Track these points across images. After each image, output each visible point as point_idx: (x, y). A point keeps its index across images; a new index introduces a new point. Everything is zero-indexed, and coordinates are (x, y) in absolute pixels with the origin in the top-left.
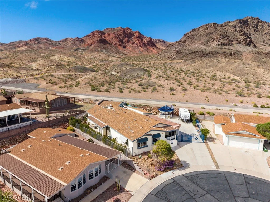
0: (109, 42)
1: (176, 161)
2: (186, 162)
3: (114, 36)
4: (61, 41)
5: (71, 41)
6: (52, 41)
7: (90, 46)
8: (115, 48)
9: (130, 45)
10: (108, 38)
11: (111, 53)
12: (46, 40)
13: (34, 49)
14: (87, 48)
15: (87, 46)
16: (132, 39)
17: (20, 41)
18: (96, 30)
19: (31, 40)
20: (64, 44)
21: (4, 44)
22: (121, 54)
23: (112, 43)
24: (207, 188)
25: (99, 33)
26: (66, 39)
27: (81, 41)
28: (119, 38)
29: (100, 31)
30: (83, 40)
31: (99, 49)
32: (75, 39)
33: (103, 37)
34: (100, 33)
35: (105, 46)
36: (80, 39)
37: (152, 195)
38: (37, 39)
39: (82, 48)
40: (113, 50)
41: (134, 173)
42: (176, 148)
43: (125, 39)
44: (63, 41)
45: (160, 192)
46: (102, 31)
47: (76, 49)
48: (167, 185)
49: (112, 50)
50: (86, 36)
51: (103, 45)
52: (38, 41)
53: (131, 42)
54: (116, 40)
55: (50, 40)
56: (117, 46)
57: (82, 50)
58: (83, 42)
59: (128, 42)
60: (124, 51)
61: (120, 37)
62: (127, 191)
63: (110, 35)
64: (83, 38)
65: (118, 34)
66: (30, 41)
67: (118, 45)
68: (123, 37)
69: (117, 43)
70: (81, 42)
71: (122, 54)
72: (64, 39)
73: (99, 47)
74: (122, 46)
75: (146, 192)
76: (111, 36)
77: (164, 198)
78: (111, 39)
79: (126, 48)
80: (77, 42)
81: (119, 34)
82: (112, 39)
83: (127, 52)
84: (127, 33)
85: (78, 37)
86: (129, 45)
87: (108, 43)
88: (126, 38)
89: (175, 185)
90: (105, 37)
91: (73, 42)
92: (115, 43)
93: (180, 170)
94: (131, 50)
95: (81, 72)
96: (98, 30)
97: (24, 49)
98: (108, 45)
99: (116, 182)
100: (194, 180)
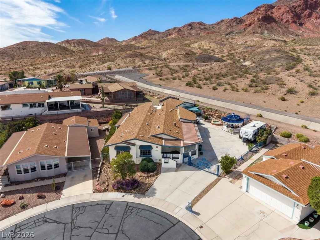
0: (277, 20)
1: (146, 184)
2: (156, 190)
3: (287, 9)
4: (215, 25)
5: (227, 23)
6: (206, 25)
7: (248, 27)
8: (283, 28)
9: (312, 20)
10: (276, 14)
11: (275, 35)
12: (200, 24)
13: (184, 36)
14: (243, 31)
15: (243, 28)
16: (317, 11)
17: (175, 28)
18: (263, 4)
19: (184, 26)
20: (218, 27)
21: (161, 32)
22: (291, 36)
23: (282, 20)
24: (125, 228)
25: (265, 7)
26: (222, 21)
27: (239, 21)
28: (295, 11)
29: (269, 5)
30: (243, 20)
31: (259, 30)
32: (232, 20)
33: (269, 13)
34: (267, 8)
35: (269, 26)
36: (239, 18)
37: (73, 207)
38: (190, 25)
39: (237, 31)
40: (281, 31)
41: (92, 180)
42: (169, 170)
43: (305, 12)
44: (218, 24)
45: (81, 208)
46: (271, 5)
47: (229, 33)
48: (99, 205)
49: (279, 31)
50: (247, 14)
51: (266, 24)
52: (192, 26)
53: (315, 16)
54: (289, 15)
55: (204, 24)
56: (289, 24)
57: (235, 33)
58: (242, 22)
59: (310, 15)
60: (298, 31)
61: (297, 9)
62: (61, 193)
63: (280, 9)
64: (243, 17)
65: (295, 6)
66: (183, 28)
67: (291, 22)
68: (303, 9)
69: (290, 19)
70: (239, 23)
71: (293, 35)
72: (219, 21)
73: (260, 27)
74: (298, 23)
75: (73, 202)
76: (282, 11)
77: (75, 215)
78: (281, 15)
79: (304, 26)
80: (234, 24)
81: (297, 5)
82: (283, 14)
83: (303, 32)
84: (310, 2)
85: (236, 17)
86: (309, 21)
87: (274, 20)
88: (308, 11)
89: (104, 208)
90: (272, 13)
91: (228, 25)
92: (287, 20)
93: (135, 196)
94: (312, 29)
95: (202, 62)
96: (266, 4)
97: (174, 37)
98: (273, 24)
99: (65, 182)
100: (130, 213)
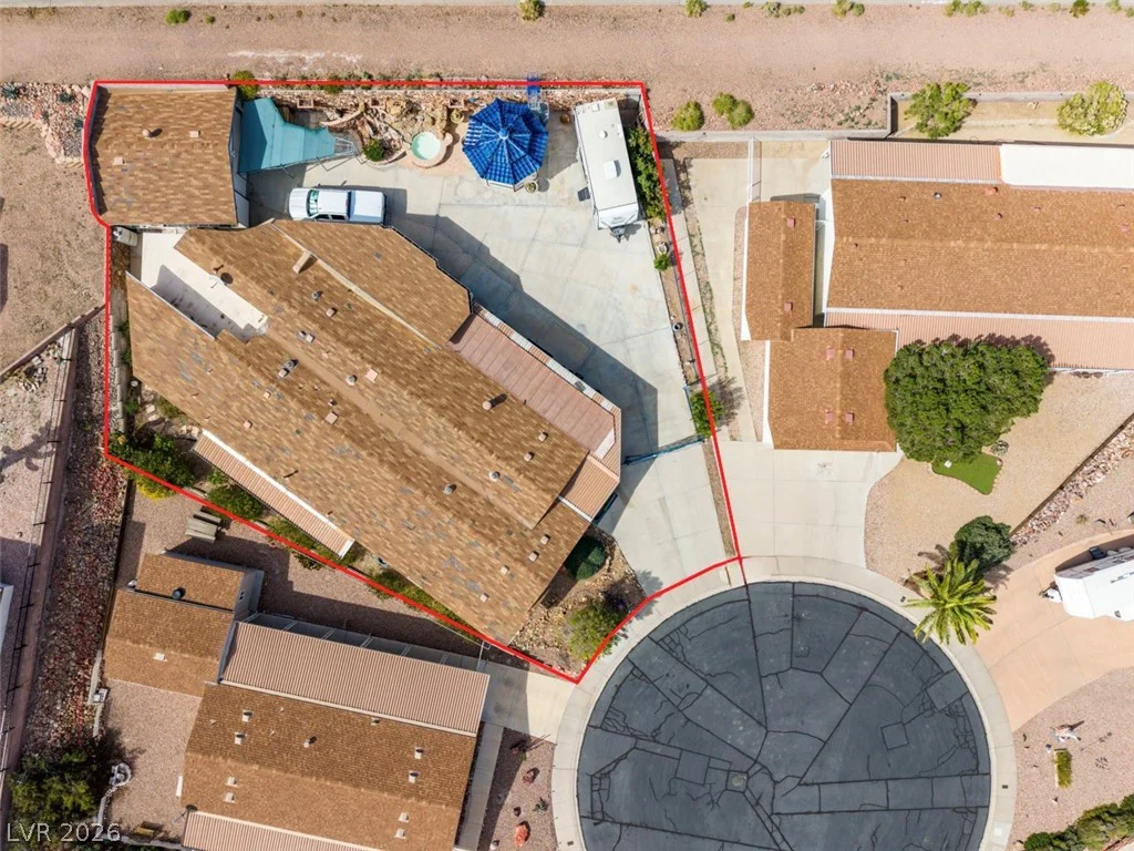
1: (622, 581)
2: (649, 573)
24: (706, 669)
37: (595, 727)
41: (530, 673)
45: (610, 715)
48: (621, 685)
62: (539, 740)
75: (579, 725)
77: (622, 729)
89: (637, 680)
93: (640, 617)
99: (505, 729)
100: (679, 648)
